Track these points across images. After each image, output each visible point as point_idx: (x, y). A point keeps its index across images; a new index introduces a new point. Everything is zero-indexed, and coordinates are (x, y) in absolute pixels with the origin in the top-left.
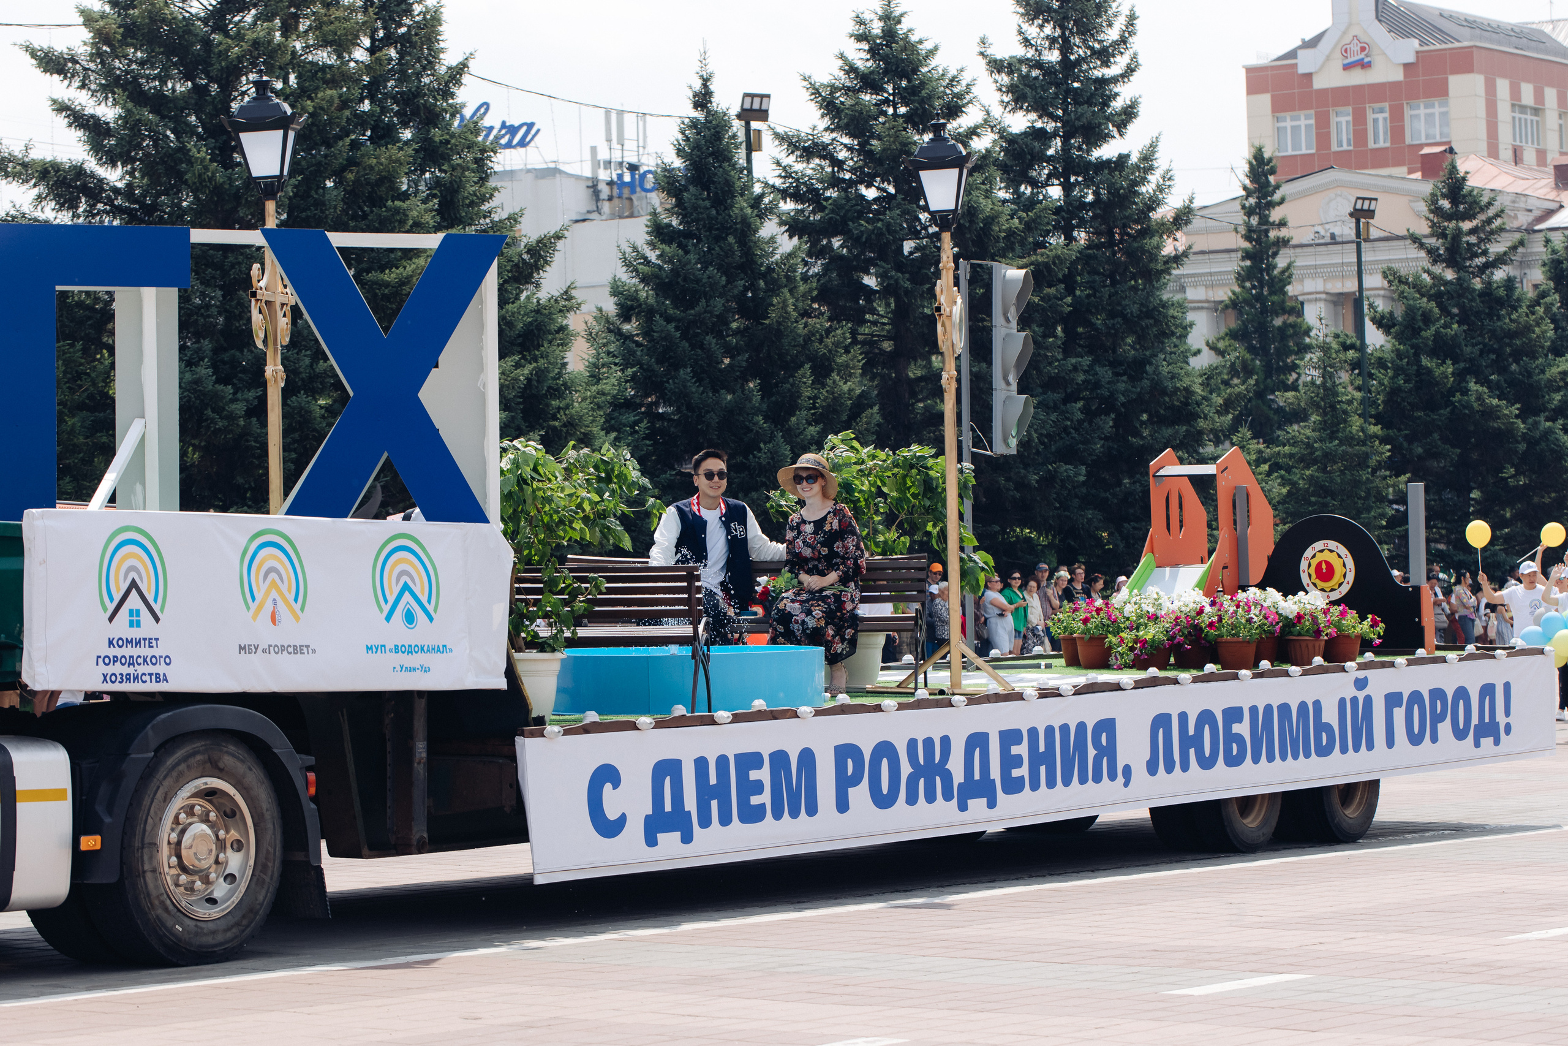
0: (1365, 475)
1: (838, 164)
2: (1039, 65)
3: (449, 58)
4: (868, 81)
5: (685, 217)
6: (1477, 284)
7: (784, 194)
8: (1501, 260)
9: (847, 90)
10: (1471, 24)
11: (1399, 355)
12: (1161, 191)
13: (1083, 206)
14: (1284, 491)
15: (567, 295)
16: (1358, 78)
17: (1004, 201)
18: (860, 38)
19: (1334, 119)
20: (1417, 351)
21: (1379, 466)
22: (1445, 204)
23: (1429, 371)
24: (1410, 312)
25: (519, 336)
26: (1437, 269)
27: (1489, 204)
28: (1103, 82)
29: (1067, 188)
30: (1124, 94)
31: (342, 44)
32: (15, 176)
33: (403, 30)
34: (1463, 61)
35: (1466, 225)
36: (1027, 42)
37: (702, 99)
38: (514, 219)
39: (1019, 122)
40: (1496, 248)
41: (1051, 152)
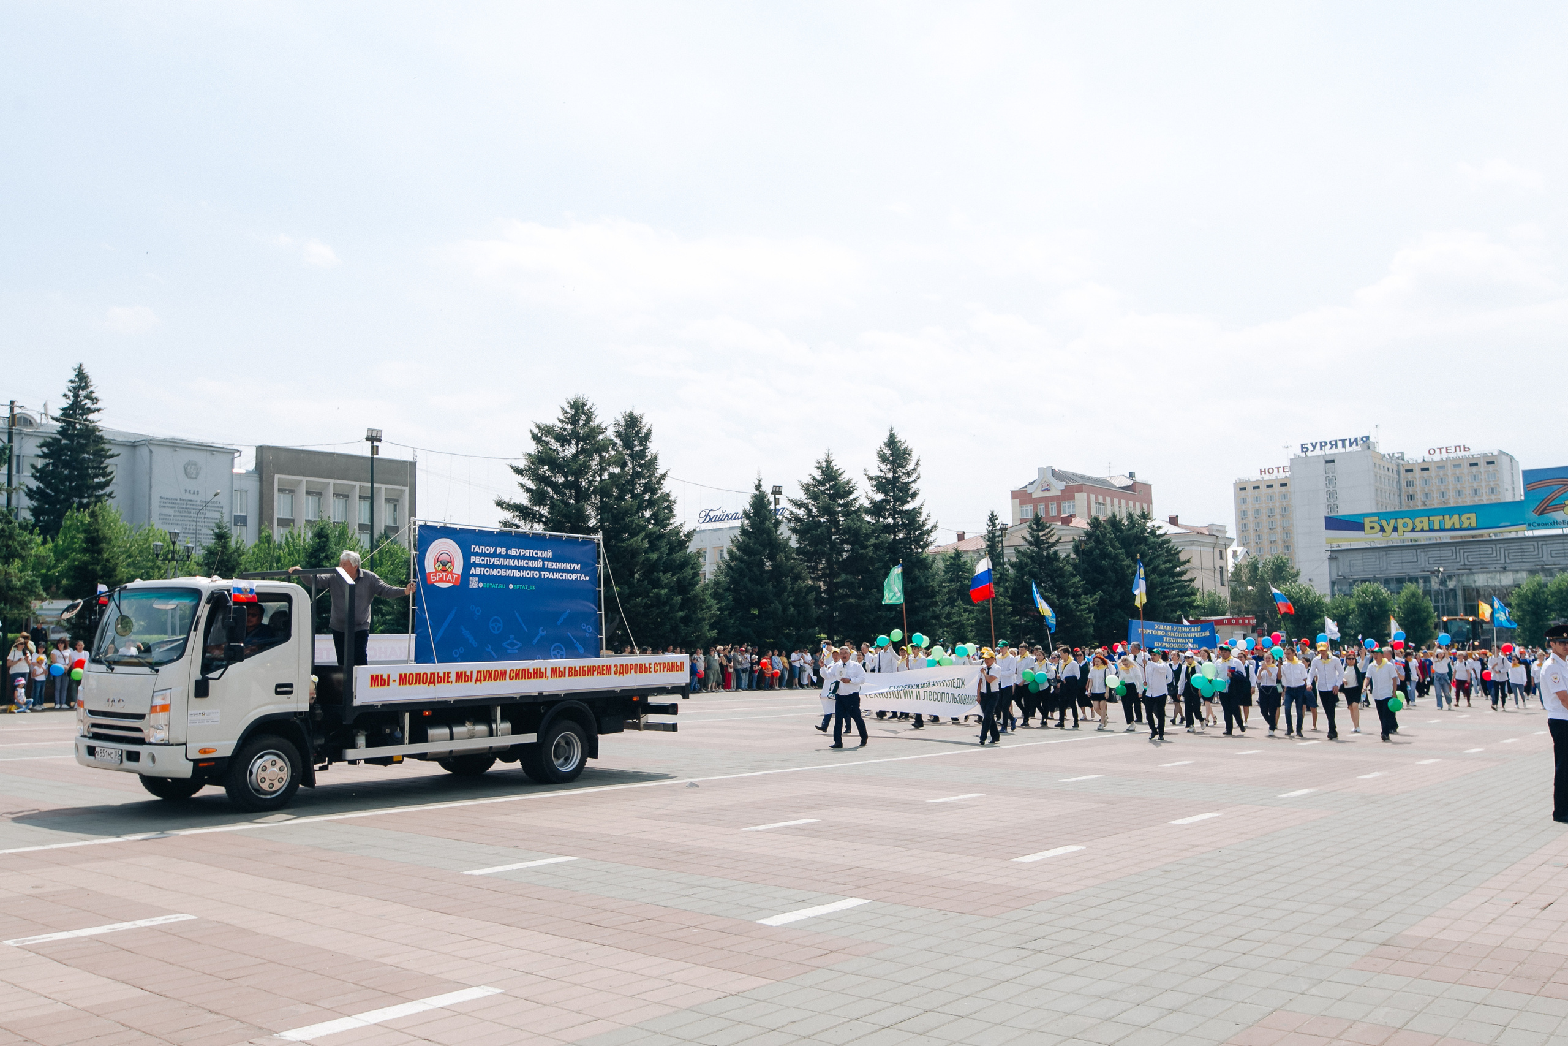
0: (1002, 617)
1: (810, 511)
2: (885, 478)
3: (660, 472)
4: (821, 483)
5: (751, 527)
6: (1045, 553)
7: (790, 520)
8: (1054, 545)
9: (814, 486)
10: (1083, 477)
11: (1016, 577)
12: (926, 520)
13: (899, 525)
14: (974, 621)
15: (699, 552)
16: (1046, 494)
17: (869, 523)
18: (818, 468)
19: (1039, 507)
20: (1023, 576)
21: (1008, 614)
22: (1035, 527)
23: (1026, 582)
24: (1021, 562)
25: (679, 565)
26: (1031, 548)
27: (1049, 526)
28: (907, 484)
29: (894, 518)
30: (914, 487)
31: (623, 465)
32: (506, 509)
33: (643, 462)
34: (1080, 489)
35: (1041, 534)
36: (881, 470)
37: (758, 487)
38: (681, 525)
39: (879, 497)
40: (1051, 541)
41: (888, 507)
